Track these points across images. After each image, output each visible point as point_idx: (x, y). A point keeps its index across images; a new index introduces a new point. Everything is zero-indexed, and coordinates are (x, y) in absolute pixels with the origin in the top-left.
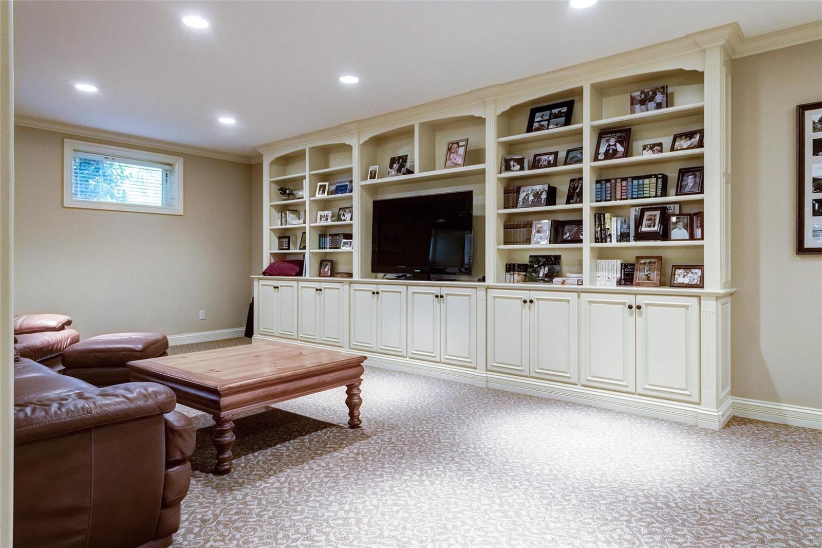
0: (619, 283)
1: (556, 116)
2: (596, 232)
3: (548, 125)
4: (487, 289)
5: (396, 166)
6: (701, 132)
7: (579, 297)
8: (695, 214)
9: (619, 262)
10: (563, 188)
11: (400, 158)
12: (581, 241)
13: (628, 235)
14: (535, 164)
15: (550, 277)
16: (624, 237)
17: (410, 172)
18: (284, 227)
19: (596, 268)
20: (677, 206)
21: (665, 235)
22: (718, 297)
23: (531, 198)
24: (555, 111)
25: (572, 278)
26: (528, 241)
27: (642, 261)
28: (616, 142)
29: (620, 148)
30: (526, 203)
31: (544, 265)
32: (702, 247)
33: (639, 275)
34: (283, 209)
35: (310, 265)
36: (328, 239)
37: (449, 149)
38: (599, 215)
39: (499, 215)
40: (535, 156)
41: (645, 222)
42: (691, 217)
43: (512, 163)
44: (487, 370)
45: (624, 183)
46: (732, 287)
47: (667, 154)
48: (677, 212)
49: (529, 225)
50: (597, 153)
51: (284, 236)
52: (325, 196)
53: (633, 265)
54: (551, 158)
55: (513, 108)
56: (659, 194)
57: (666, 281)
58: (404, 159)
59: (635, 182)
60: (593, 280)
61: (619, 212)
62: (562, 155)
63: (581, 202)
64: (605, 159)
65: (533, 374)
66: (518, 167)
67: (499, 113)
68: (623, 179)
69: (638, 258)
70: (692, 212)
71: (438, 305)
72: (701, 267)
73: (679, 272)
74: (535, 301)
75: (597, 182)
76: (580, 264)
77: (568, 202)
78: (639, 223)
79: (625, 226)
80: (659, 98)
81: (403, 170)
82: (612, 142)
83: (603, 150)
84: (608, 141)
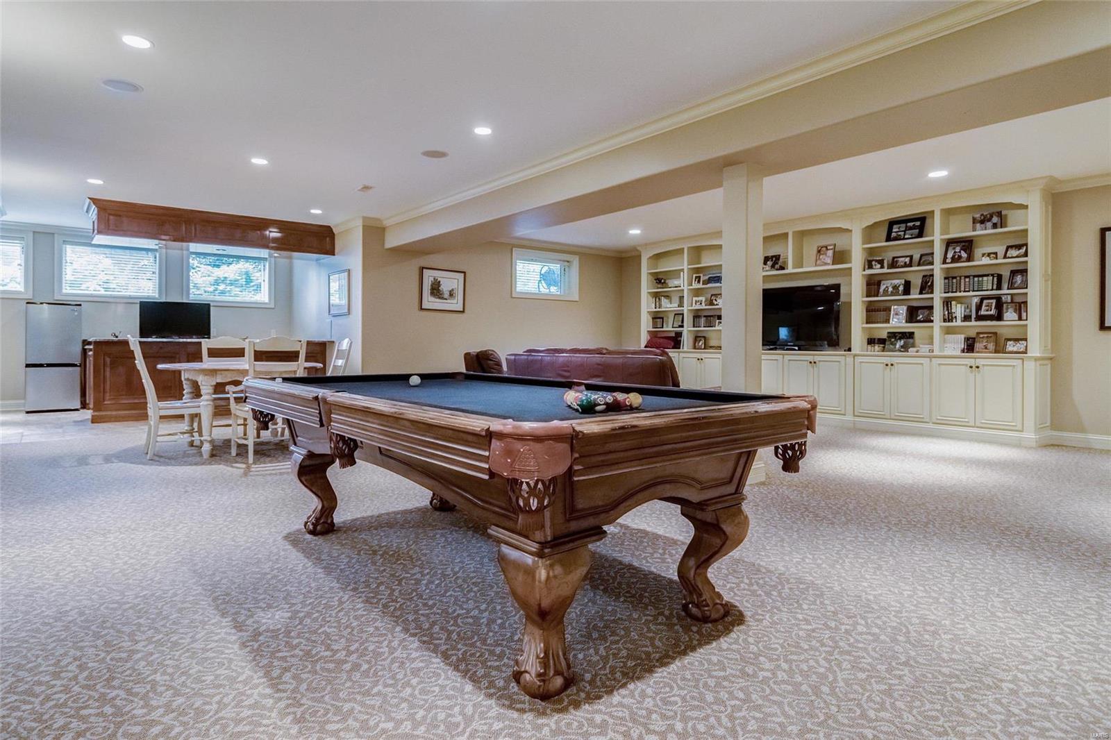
0: (963, 351)
1: (911, 228)
2: (944, 315)
3: (904, 235)
4: (854, 357)
5: (769, 263)
6: (1026, 245)
7: (931, 361)
8: (1022, 302)
9: (963, 337)
10: (917, 282)
11: (773, 257)
12: (932, 321)
13: (970, 316)
14: (893, 264)
15: (905, 348)
16: (967, 318)
17: (782, 268)
18: (658, 310)
19: (945, 342)
20: (1009, 297)
21: (999, 317)
22: (1036, 359)
23: (890, 289)
24: (910, 224)
25: (924, 349)
26: (887, 321)
27: (981, 336)
28: (961, 249)
29: (964, 255)
30: (886, 293)
31: (900, 339)
32: (1026, 325)
33: (978, 346)
34: (656, 296)
35: (687, 339)
36: (703, 320)
37: (819, 251)
38: (947, 303)
39: (863, 301)
40: (894, 258)
41: (984, 308)
42: (1020, 304)
43: (874, 263)
44: (854, 416)
45: (967, 280)
46: (1052, 353)
47: (1000, 261)
48: (1009, 300)
49: (888, 310)
50: (945, 258)
51: (658, 318)
52: (701, 286)
53: (974, 338)
54: (907, 260)
55: (875, 223)
56: (995, 287)
57: (1000, 349)
58: (777, 257)
59: (976, 279)
60: (942, 348)
61: (963, 300)
62: (916, 257)
63: (932, 292)
64: (951, 262)
65: (893, 417)
66: (879, 266)
67: (864, 226)
68: (966, 277)
69: (978, 334)
70: (1020, 301)
71: (811, 369)
72: (1026, 340)
73: (1009, 343)
74: (895, 365)
75: (945, 278)
76: (931, 338)
77: (921, 293)
78: (979, 307)
79: (968, 310)
80: (995, 219)
81: (777, 266)
82: (958, 249)
83: (950, 255)
84: (954, 249)
